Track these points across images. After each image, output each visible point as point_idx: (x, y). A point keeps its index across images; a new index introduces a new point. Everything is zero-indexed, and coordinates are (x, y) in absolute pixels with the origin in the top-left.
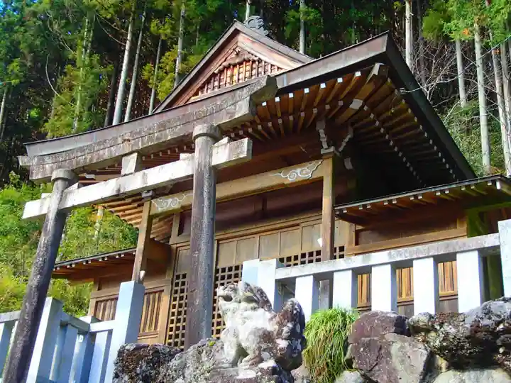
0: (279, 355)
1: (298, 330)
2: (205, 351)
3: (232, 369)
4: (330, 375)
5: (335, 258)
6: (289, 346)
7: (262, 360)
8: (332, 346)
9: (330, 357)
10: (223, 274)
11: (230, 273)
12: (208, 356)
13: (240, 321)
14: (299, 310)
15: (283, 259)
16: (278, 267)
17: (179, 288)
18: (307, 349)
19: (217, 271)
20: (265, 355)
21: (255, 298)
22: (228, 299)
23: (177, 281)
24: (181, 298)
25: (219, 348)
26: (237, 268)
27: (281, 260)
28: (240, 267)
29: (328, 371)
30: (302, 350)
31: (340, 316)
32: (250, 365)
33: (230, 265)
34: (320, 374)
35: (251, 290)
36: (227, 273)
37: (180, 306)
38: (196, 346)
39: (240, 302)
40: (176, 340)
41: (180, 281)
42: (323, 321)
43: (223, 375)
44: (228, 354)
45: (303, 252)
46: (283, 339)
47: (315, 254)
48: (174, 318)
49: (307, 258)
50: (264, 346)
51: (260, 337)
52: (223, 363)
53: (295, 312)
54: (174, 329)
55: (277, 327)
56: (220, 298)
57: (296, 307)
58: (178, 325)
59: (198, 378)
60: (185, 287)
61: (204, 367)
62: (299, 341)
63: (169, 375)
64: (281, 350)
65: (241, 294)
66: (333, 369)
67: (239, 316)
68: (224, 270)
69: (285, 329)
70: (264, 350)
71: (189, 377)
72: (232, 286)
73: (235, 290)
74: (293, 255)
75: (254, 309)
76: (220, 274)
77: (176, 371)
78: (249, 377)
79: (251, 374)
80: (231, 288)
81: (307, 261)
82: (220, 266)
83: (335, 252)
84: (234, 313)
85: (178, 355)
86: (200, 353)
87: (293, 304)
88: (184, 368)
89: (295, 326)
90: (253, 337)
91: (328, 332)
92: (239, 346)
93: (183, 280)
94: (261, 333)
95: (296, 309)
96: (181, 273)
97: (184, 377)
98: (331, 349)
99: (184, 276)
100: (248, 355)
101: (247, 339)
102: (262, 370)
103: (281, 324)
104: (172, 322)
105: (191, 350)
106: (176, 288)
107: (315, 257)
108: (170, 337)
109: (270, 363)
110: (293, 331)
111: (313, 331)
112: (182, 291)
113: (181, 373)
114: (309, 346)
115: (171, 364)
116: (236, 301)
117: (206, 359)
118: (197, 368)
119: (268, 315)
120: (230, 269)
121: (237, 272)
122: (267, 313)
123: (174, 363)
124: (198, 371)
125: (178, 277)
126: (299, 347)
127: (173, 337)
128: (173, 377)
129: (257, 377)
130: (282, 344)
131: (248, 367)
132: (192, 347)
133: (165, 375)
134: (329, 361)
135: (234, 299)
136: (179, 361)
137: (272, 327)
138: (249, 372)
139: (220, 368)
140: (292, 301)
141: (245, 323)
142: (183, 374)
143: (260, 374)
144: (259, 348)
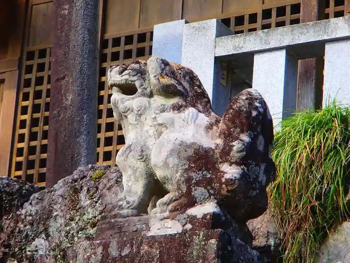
0: (224, 192)
1: (261, 148)
2: (85, 188)
3: (136, 218)
4: (317, 230)
5: (327, 17)
6: (243, 176)
7: (192, 203)
8: (322, 178)
9: (318, 198)
10: (115, 49)
11: (128, 47)
12: (91, 197)
13: (152, 131)
14: (261, 110)
15: (229, 19)
16: (219, 34)
17: (33, 76)
18: (277, 182)
19: (105, 43)
20: (199, 192)
21: (180, 88)
22: (128, 89)
23: (29, 63)
24: (38, 95)
25: (112, 182)
26: (142, 37)
27: (226, 22)
28: (148, 35)
29: (313, 223)
30: (267, 184)
31: (337, 122)
32: (171, 211)
33: (128, 32)
34: (299, 229)
35: (173, 74)
36: (122, 48)
37: (36, 108)
38: (69, 178)
39: (151, 95)
40: (30, 172)
41: (36, 62)
42: (306, 132)
43: (120, 228)
44: (129, 191)
45: (267, 6)
46: (231, 164)
47: (288, 10)
48: (25, 131)
49: (273, 20)
50: (196, 176)
51: (189, 159)
52: (121, 208)
53: (254, 113)
54: (25, 151)
55: (220, 141)
56: (115, 88)
57: (257, 104)
58: (33, 143)
59: (73, 236)
60: (45, 74)
61: (85, 217)
62: (263, 167)
63: (20, 232)
64: (229, 182)
65: (153, 81)
66: (324, 218)
67: (149, 122)
68: (116, 42)
69: (237, 145)
70: (198, 184)
71: (56, 234)
72: (137, 66)
73: (142, 73)
74: (247, 12)
75: (178, 108)
76: (109, 51)
77: (32, 224)
78: (170, 232)
79: (173, 228)
80: (133, 70)
81: (273, 24)
82: (111, 34)
83: (328, 6)
84: (140, 115)
85: (36, 195)
86: (77, 191)
87: (251, 99)
88: (48, 218)
89: (254, 139)
90: (176, 161)
91: (315, 152)
92: (150, 176)
93: (41, 61)
94: (190, 152)
95: (256, 108)
96: (36, 47)
97: (48, 236)
98: (321, 182)
99: (43, 54)
100: (167, 192)
101: (166, 164)
102: (192, 219)
103: (228, 136)
104: (22, 138)
105: (60, 187)
106: (28, 76)
107: (288, 17)
108: (19, 166)
109: (207, 208)
110: (250, 149)
111: (288, 150)
112: (39, 81)
113: (41, 228)
114: (280, 178)
115: (24, 211)
116: (143, 95)
117: (89, 202)
118: (72, 219)
119: (204, 119)
120: (129, 39)
121: (141, 45)
122: (202, 115)
123: (29, 209)
124: (73, 224)
125: (31, 56)
126: (262, 178)
127: (24, 167)
128: (27, 236)
129: (185, 232)
130: (231, 171)
131: (167, 214)
132: (60, 182)
133: (12, 232)
134: (317, 204)
135: (139, 90)
136: (38, 207)
137: (211, 142)
138: (169, 223)
139: (115, 216)
140: (250, 93)
141: (160, 134)
142: (46, 230)
143: (189, 226)
144: (188, 180)
